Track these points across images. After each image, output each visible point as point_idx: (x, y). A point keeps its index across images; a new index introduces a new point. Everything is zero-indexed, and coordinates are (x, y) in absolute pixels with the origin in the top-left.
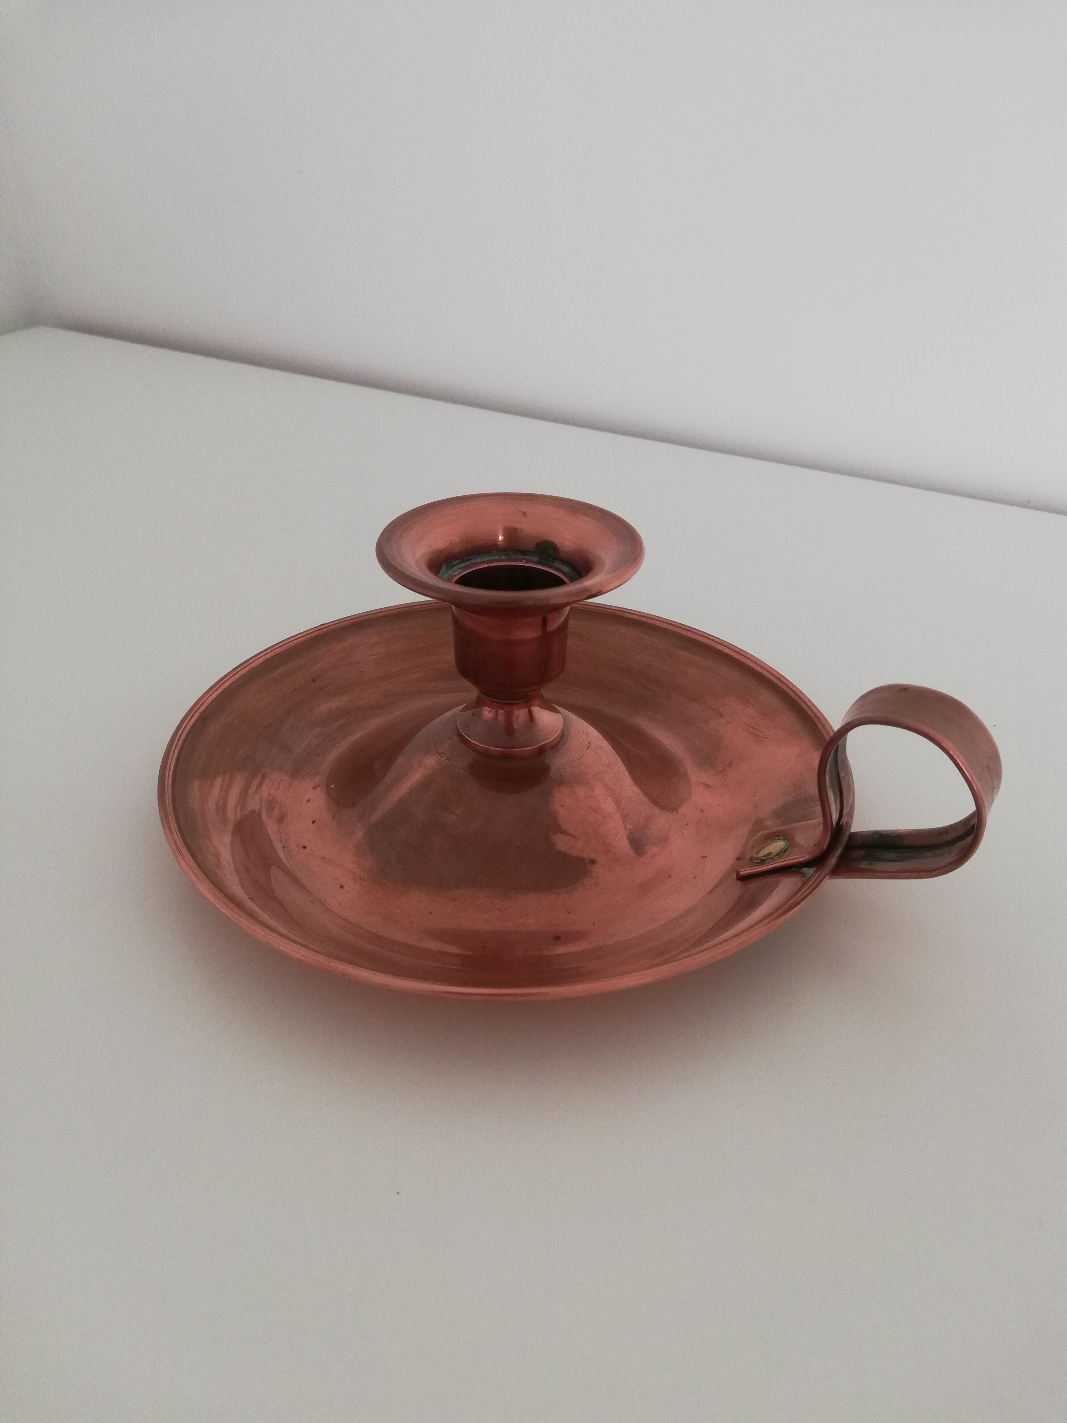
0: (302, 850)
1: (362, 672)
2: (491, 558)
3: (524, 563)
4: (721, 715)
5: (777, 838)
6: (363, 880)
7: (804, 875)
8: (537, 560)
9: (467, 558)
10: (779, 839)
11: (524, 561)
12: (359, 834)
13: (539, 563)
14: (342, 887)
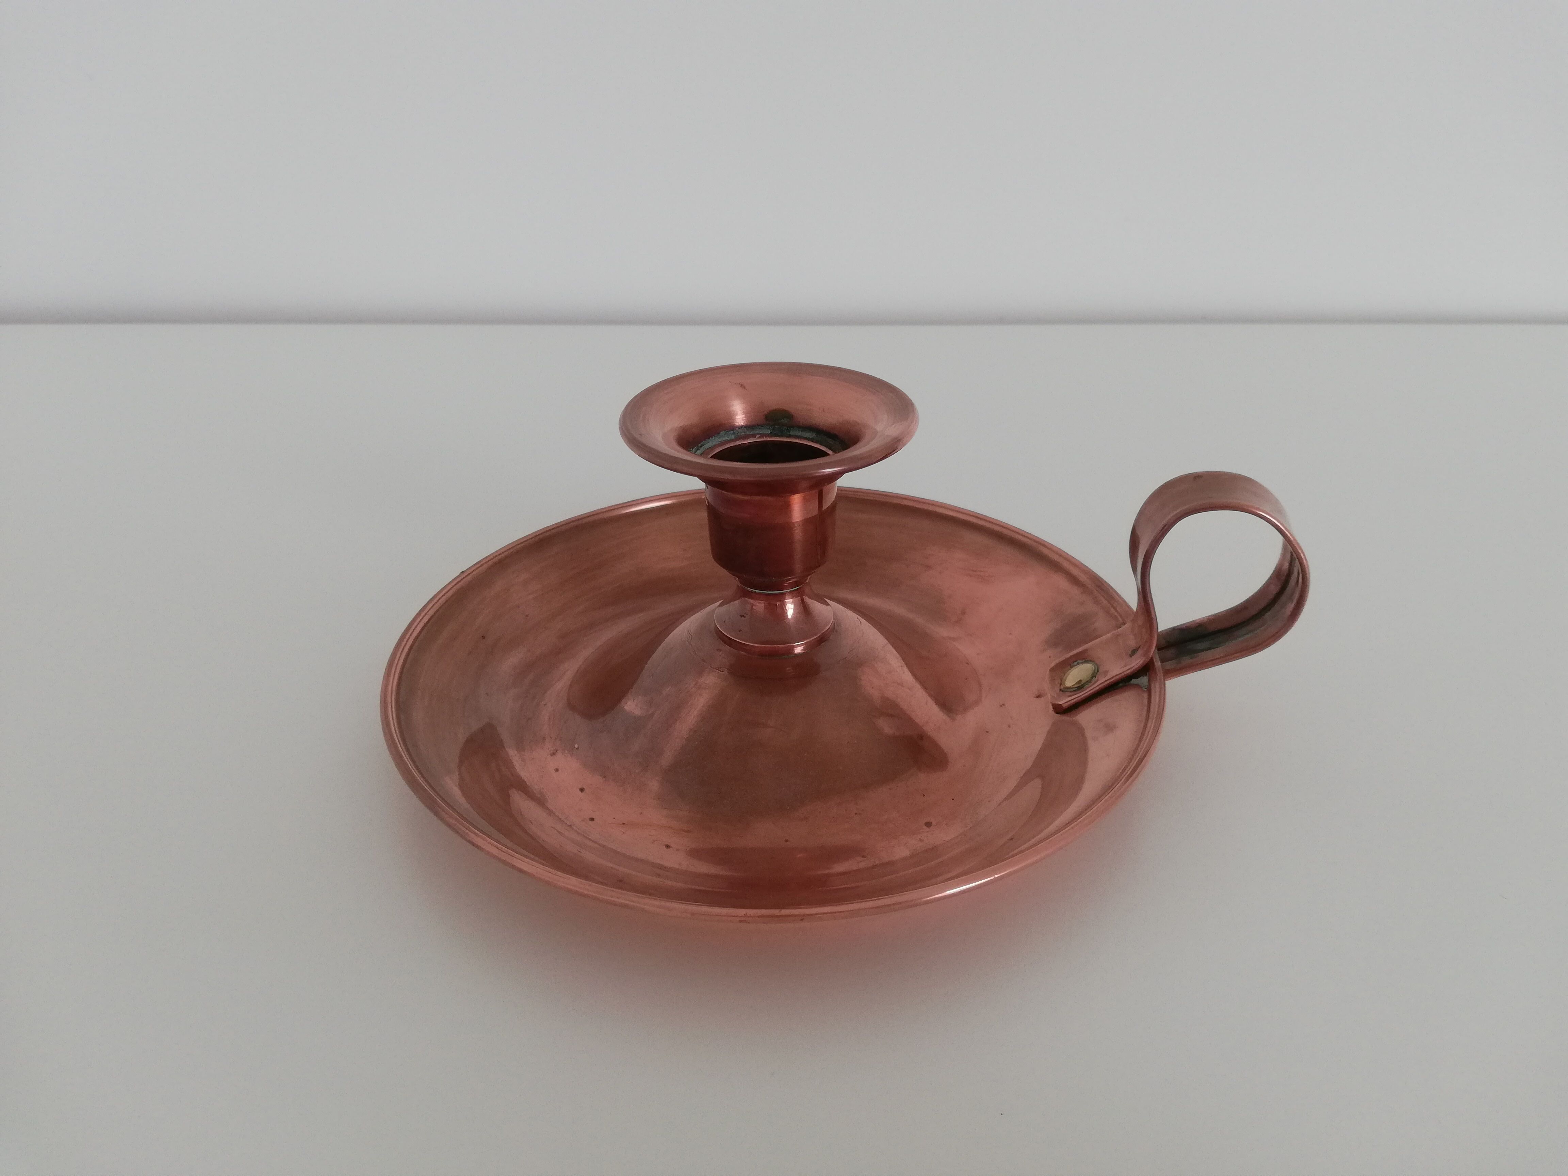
0: (591, 823)
1: (527, 616)
2: (720, 440)
3: (757, 439)
4: (929, 567)
5: (1076, 663)
6: (688, 831)
7: (1139, 686)
8: (769, 432)
9: (700, 445)
10: (1078, 664)
11: (757, 436)
12: (654, 785)
13: (770, 435)
14: (668, 846)
